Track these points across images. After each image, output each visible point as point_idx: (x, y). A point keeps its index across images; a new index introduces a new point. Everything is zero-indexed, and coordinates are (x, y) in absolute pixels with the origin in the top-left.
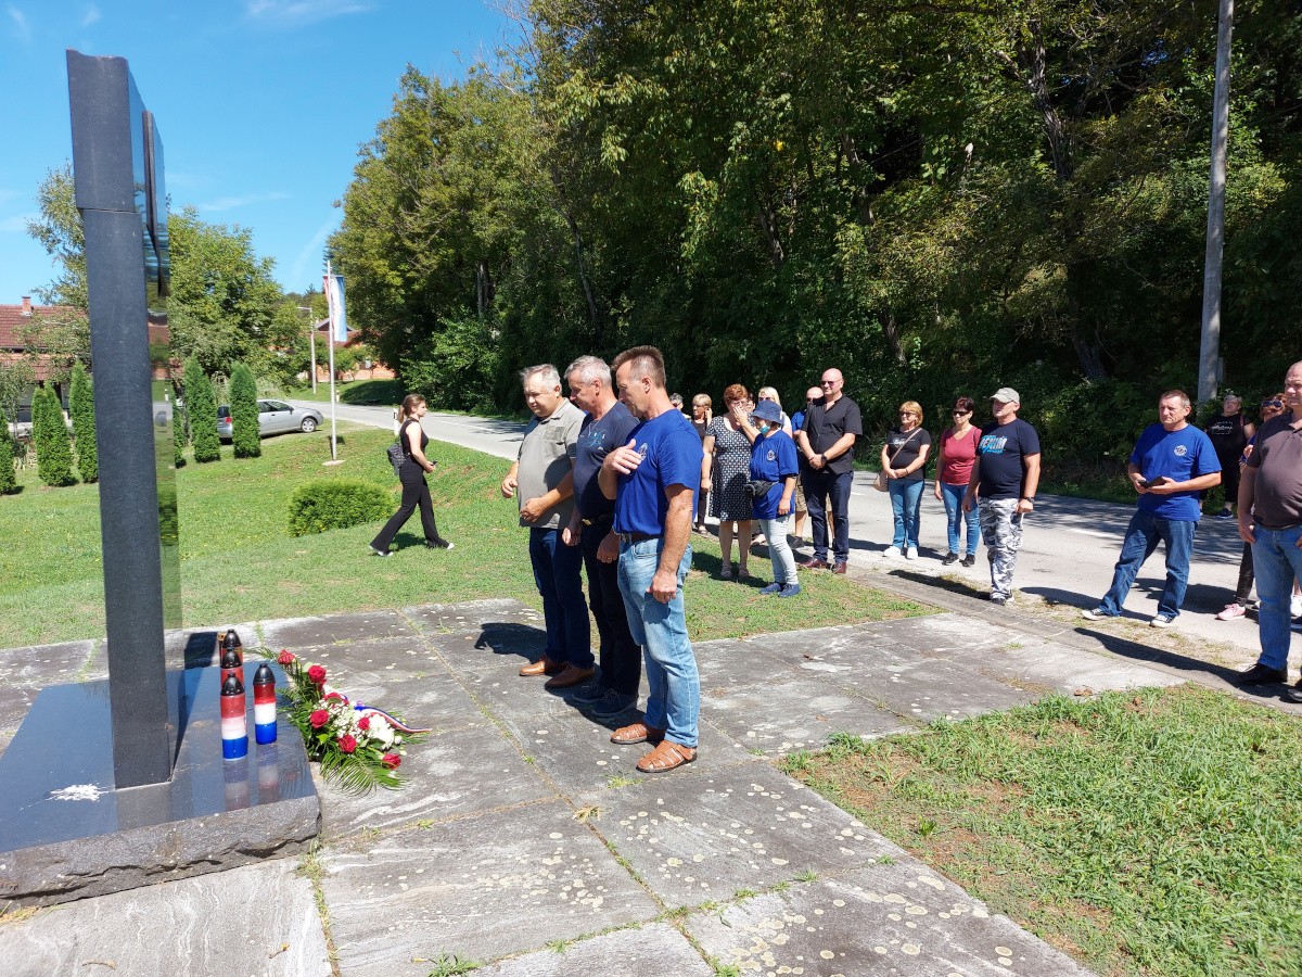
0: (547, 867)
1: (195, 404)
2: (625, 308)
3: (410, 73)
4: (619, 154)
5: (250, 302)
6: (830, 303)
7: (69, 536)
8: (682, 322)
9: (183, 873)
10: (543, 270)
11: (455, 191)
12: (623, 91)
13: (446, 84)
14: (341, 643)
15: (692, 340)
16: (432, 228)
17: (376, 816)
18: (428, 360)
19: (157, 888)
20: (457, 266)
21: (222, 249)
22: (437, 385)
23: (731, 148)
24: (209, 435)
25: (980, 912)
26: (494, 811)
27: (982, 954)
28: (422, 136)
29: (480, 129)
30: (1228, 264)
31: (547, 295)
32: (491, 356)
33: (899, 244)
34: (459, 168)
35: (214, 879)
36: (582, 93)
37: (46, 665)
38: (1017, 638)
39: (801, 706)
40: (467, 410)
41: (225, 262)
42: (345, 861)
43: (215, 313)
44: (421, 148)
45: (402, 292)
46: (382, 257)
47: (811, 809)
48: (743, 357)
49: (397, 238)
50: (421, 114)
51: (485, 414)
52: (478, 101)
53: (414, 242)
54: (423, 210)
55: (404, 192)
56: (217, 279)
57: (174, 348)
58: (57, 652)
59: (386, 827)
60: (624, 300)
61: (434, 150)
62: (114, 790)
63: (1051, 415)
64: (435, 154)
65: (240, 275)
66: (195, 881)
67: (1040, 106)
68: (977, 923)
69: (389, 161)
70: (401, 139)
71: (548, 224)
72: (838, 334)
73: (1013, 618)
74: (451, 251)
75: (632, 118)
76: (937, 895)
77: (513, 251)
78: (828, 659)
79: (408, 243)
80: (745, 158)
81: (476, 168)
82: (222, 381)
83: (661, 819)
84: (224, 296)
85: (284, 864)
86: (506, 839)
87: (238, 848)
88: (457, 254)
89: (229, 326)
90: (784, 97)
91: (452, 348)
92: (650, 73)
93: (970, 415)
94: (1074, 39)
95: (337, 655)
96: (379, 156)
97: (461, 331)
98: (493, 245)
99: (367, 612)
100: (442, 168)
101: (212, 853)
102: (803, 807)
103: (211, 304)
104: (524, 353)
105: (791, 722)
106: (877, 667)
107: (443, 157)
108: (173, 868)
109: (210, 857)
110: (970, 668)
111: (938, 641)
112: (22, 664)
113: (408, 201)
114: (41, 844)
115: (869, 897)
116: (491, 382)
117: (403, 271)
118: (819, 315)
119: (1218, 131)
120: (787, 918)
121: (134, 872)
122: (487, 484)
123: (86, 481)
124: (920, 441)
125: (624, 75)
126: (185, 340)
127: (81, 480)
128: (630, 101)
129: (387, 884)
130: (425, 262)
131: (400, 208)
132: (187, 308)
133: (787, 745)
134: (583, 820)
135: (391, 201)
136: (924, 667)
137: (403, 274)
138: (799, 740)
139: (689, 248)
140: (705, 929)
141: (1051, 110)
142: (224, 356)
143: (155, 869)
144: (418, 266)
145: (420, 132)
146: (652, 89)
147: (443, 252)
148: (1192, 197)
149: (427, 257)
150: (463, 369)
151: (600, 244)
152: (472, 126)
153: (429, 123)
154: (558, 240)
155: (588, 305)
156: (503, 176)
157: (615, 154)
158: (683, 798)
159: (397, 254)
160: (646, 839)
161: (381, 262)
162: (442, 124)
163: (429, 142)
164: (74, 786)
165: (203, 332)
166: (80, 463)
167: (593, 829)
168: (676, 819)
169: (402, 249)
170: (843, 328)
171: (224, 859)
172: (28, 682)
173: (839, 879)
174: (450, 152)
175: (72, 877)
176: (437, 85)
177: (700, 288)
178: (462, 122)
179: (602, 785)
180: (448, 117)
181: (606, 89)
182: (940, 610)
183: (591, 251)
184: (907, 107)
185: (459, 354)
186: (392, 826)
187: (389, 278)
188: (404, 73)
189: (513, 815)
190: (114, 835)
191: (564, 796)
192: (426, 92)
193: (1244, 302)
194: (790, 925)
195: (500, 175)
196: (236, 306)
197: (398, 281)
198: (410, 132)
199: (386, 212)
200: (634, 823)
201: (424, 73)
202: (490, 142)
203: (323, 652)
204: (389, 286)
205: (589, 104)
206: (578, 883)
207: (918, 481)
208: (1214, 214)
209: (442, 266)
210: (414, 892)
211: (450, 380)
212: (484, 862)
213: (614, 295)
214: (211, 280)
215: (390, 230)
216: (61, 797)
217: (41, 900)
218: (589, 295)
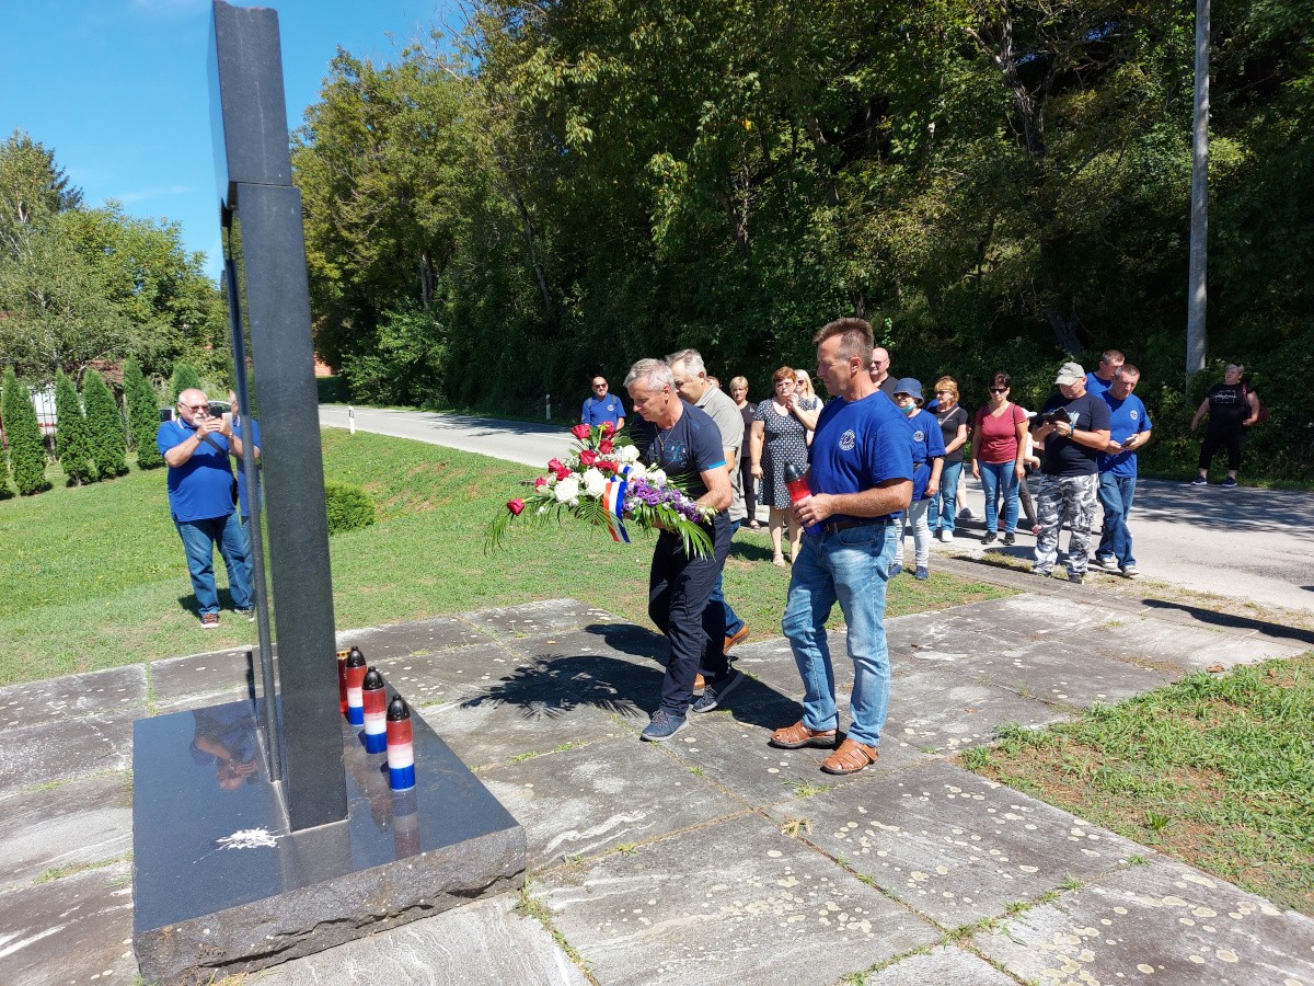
0: (787, 889)
1: (136, 409)
2: (578, 297)
3: (341, 56)
4: (586, 135)
5: (182, 300)
6: (803, 285)
7: (21, 553)
8: (649, 309)
9: (394, 921)
10: (491, 257)
11: (394, 179)
12: (587, 69)
13: (379, 67)
14: (418, 654)
15: (660, 327)
16: (370, 218)
17: (566, 842)
18: (371, 355)
19: (369, 940)
20: (398, 256)
21: (150, 243)
22: (382, 380)
23: (699, 128)
24: (154, 440)
25: (1270, 910)
26: (690, 830)
27: (1302, 956)
28: (355, 122)
29: (420, 115)
30: (1212, 236)
31: (497, 285)
32: (440, 349)
33: (877, 226)
34: (399, 154)
35: (427, 925)
36: (545, 72)
37: (101, 695)
38: (1111, 616)
39: (941, 699)
40: (418, 405)
41: (154, 257)
42: (564, 896)
43: (147, 311)
44: (355, 134)
45: (341, 284)
46: (318, 249)
47: (1024, 809)
48: (715, 341)
49: (333, 228)
50: (353, 99)
51: (438, 409)
52: (415, 84)
53: (351, 233)
54: (361, 199)
55: (338, 181)
56: (147, 275)
57: (106, 349)
58: (106, 680)
59: (586, 854)
60: (576, 289)
61: (369, 136)
62: (289, 833)
63: (1037, 390)
64: (371, 141)
65: (171, 271)
66: (408, 929)
67: (1010, 82)
68: (1271, 921)
69: (320, 149)
70: (333, 126)
71: (496, 212)
72: (812, 316)
73: (1094, 596)
74: (392, 241)
75: (595, 99)
76: (1214, 895)
77: (459, 240)
78: (936, 647)
79: (345, 233)
80: (714, 138)
81: (416, 154)
82: (159, 383)
83: (875, 829)
84: (155, 293)
85: (500, 903)
86: (726, 861)
87: (450, 889)
88: (399, 246)
89: (162, 325)
90: (752, 76)
91: (398, 341)
92: (615, 52)
93: (1007, 392)
94: (1042, 15)
95: (420, 668)
96: (308, 143)
97: (406, 324)
98: (437, 234)
99: (424, 619)
100: (381, 154)
101: (425, 897)
102: (1013, 807)
103: (141, 302)
104: (475, 345)
105: (943, 716)
106: (991, 653)
107: (379, 143)
108: (383, 917)
109: (422, 901)
110: (1086, 649)
111: (1036, 623)
112: (74, 695)
113: (344, 189)
114: (244, 903)
115: (1145, 902)
116: (441, 376)
117: (342, 263)
118: (792, 297)
119: (1200, 103)
120: (1078, 931)
121: (343, 925)
122: (466, 481)
123: (23, 494)
124: (958, 420)
125: (586, 52)
126: (117, 341)
127: (18, 492)
128: (595, 80)
129: (625, 920)
130: (365, 253)
131: (336, 198)
132: (118, 307)
133: (953, 742)
134: (793, 835)
135: (325, 191)
136: (1040, 650)
137: (341, 266)
138: (964, 735)
139: (660, 231)
140: (1000, 950)
141: (1020, 87)
142: (159, 356)
143: (367, 920)
144: (358, 258)
145: (353, 118)
146: (619, 68)
147: (383, 242)
148: (1148, 172)
149: (367, 248)
150: (411, 362)
151: (553, 231)
152: (410, 110)
153: (362, 109)
154: (507, 225)
155: (542, 293)
156: (444, 161)
157: (581, 135)
158: (882, 803)
159: (333, 245)
160: (874, 850)
161: (317, 255)
162: (376, 109)
163: (362, 129)
164: (240, 832)
165: (137, 332)
166: (16, 475)
167: (811, 845)
168: (890, 828)
169: (338, 239)
170: (816, 311)
171: (435, 902)
172: (92, 715)
173: (1103, 884)
174: (386, 139)
175: (281, 937)
176: (369, 68)
177: (666, 275)
178: (398, 107)
179: (788, 795)
180: (382, 102)
181: (569, 68)
182: (1016, 591)
183: (543, 238)
184: (873, 85)
185: (405, 347)
186: (592, 853)
187: (327, 272)
188: (335, 56)
189: (716, 832)
190: (319, 886)
191: (756, 809)
192: (358, 76)
193: (1228, 273)
194: (1086, 939)
195: (441, 161)
196: (169, 304)
197: (336, 274)
198: (343, 118)
199: (320, 203)
200: (849, 834)
201: (355, 56)
202: (429, 127)
203: (404, 665)
204: (327, 279)
205: (553, 83)
206: (832, 906)
207: (957, 463)
208: (1198, 186)
209: (382, 256)
210: (660, 927)
211: (397, 375)
212: (715, 888)
213: (566, 284)
214: (139, 277)
215: (325, 221)
216: (232, 846)
217: (248, 965)
218: (543, 284)
